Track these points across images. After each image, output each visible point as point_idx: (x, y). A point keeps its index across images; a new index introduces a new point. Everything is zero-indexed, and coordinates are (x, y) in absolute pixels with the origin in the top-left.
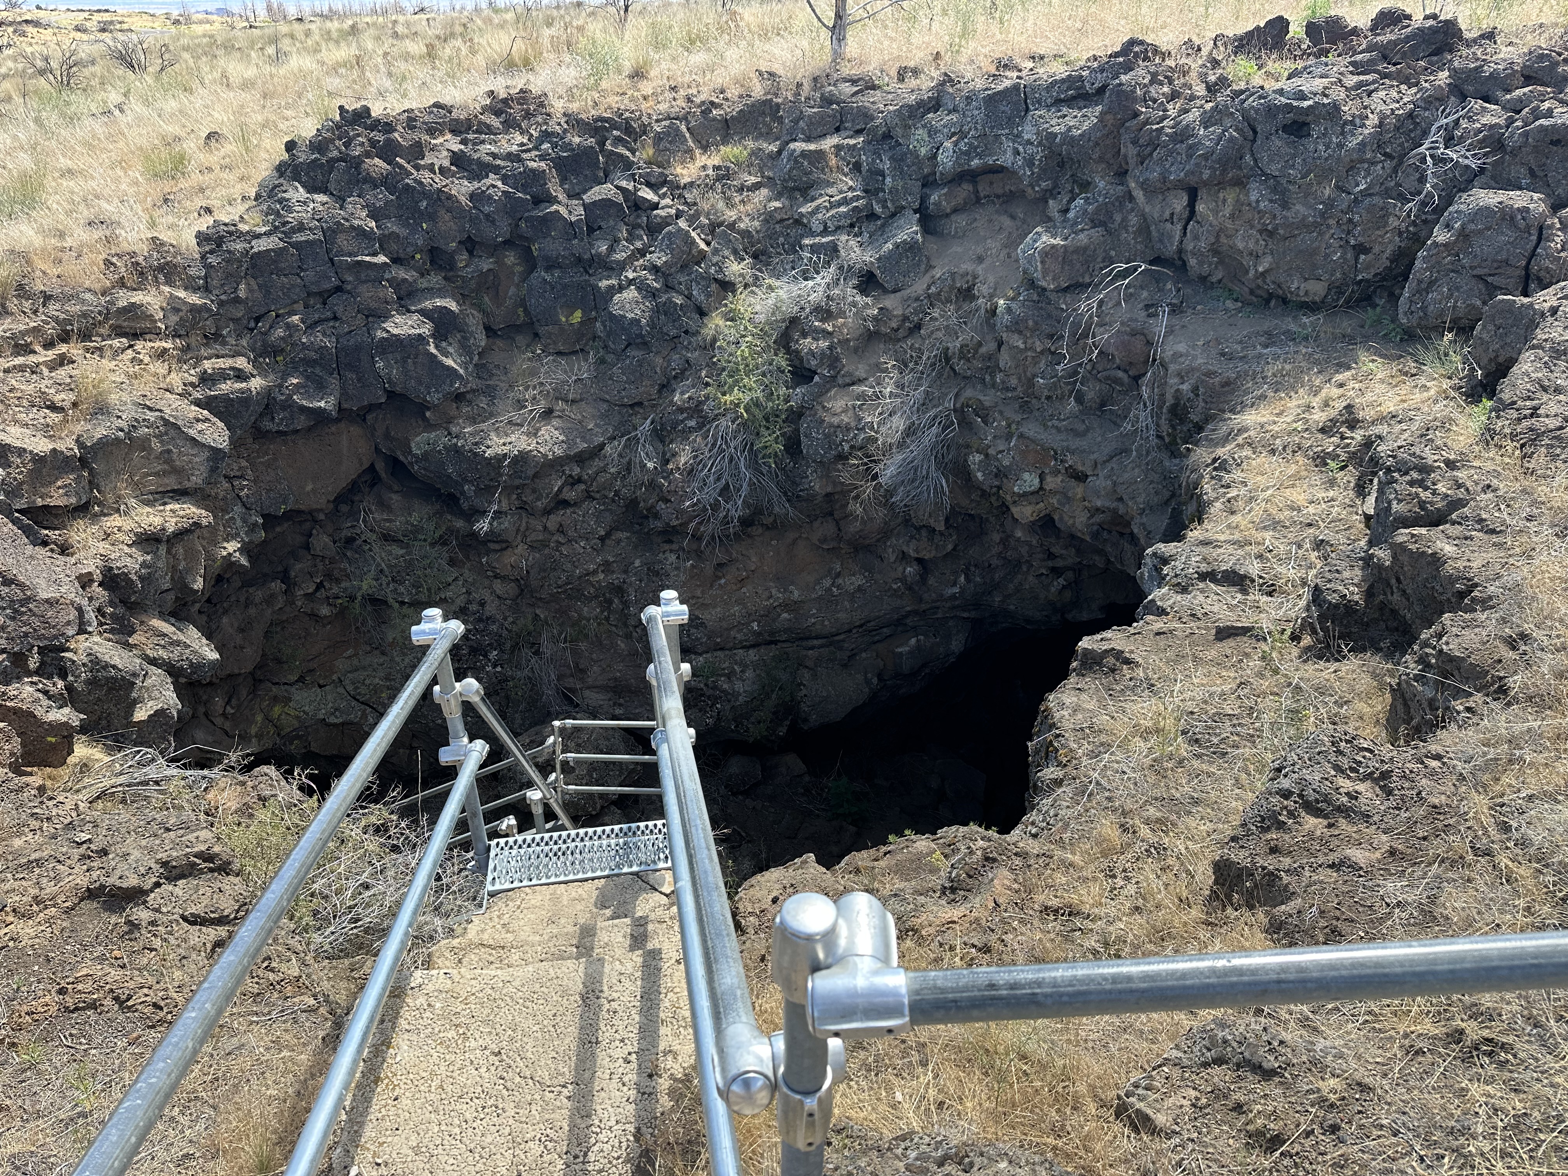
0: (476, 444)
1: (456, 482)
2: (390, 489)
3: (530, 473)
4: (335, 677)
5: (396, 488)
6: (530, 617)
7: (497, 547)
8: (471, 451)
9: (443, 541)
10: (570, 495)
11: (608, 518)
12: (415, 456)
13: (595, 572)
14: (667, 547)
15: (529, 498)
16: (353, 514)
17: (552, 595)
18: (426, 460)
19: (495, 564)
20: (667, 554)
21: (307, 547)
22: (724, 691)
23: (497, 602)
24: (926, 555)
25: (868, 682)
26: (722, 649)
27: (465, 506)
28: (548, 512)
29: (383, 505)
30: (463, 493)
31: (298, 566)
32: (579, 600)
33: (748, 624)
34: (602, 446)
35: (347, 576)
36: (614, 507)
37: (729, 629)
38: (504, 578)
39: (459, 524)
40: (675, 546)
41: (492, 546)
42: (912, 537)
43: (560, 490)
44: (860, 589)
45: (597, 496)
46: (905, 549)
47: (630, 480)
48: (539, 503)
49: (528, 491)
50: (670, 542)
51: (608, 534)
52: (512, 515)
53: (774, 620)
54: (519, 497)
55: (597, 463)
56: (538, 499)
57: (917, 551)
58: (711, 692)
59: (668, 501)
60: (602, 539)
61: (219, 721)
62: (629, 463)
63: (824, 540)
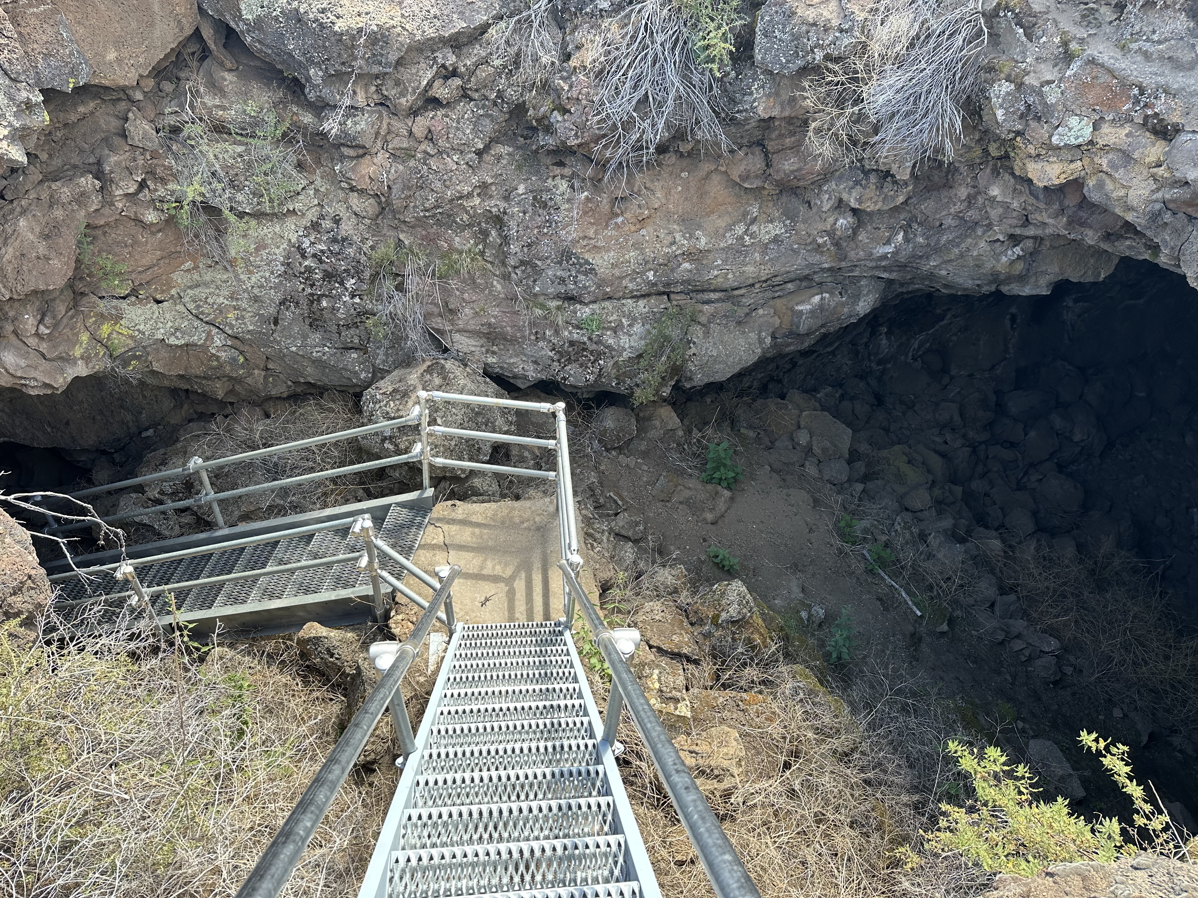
0: (323, 11)
1: (300, 63)
2: (222, 64)
3: (393, 57)
4: (173, 292)
5: (229, 65)
6: (392, 242)
7: (352, 152)
8: (316, 20)
9: (287, 139)
10: (441, 91)
11: (488, 126)
12: (246, 22)
13: (470, 195)
14: (557, 171)
15: (391, 92)
16: (178, 95)
17: (418, 219)
18: (260, 29)
19: (350, 174)
20: (558, 180)
21: (124, 135)
22: (608, 347)
23: (354, 220)
24: (869, 206)
25: (761, 341)
26: (610, 298)
27: (312, 96)
28: (414, 112)
29: (215, 87)
30: (308, 79)
31: (114, 159)
32: (450, 227)
33: (643, 273)
34: (484, 29)
35: (174, 176)
36: (495, 112)
37: (621, 278)
38: (362, 192)
39: (307, 118)
40: (567, 171)
41: (346, 151)
42: (857, 183)
43: (430, 84)
44: (776, 240)
45: (476, 96)
46: (845, 196)
47: (519, 77)
48: (403, 101)
49: (390, 83)
50: (561, 164)
51: (487, 148)
52: (371, 113)
53: (673, 270)
54: (378, 91)
55: (478, 51)
56: (402, 94)
57: (860, 201)
58: (594, 347)
59: (565, 111)
60: (479, 153)
61: (32, 342)
62: (518, 55)
63: (745, 177)
